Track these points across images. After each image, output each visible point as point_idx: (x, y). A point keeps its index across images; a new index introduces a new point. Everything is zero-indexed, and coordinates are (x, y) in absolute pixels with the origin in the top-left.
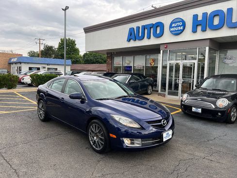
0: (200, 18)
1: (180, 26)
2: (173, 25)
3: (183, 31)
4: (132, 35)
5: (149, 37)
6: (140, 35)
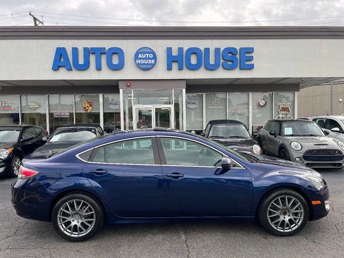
0: (175, 53)
1: (151, 59)
3: (154, 65)
4: (62, 60)
5: (99, 68)
6: (81, 61)
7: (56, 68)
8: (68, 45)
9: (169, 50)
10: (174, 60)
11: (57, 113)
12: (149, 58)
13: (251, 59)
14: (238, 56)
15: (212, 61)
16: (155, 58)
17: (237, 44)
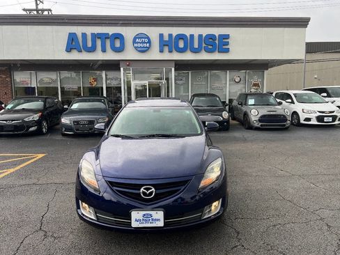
0: (166, 38)
1: (146, 43)
2: (137, 40)
3: (149, 48)
4: (74, 43)
5: (104, 50)
6: (90, 45)
7: (69, 50)
8: (78, 30)
9: (161, 36)
10: (165, 44)
11: (67, 86)
12: (145, 43)
13: (227, 44)
14: (217, 42)
15: (196, 46)
16: (149, 42)
17: (217, 31)
